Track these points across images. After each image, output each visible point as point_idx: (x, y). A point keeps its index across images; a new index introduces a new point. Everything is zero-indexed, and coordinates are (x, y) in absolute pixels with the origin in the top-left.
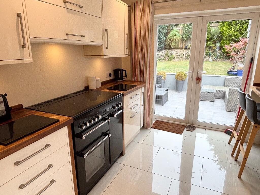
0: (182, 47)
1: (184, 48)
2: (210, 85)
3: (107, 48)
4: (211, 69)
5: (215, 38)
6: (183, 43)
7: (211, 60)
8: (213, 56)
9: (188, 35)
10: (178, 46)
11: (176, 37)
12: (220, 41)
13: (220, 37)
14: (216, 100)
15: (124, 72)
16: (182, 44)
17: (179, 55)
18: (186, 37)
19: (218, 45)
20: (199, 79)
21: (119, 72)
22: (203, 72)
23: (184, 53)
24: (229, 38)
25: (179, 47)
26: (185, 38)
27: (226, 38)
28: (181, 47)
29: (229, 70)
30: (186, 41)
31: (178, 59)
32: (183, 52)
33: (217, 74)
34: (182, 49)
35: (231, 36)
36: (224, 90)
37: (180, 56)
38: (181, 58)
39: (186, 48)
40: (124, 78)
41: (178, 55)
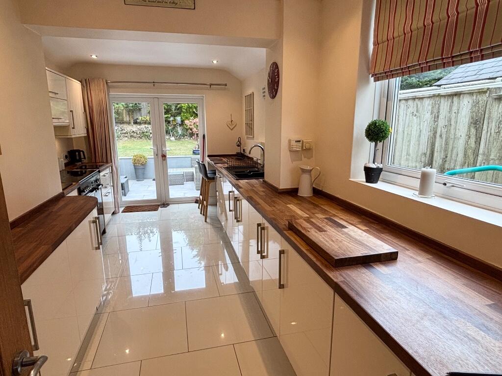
0: (130, 121)
1: (132, 122)
2: (177, 168)
3: (73, 128)
4: (175, 150)
5: (173, 110)
6: (129, 114)
7: (173, 138)
8: (175, 133)
9: (136, 104)
10: (123, 118)
11: (117, 106)
12: (180, 114)
13: (178, 109)
14: (185, 182)
15: (82, 153)
16: (128, 116)
17: (127, 133)
18: (132, 106)
19: (179, 119)
20: (164, 156)
21: (77, 153)
22: (167, 149)
23: (134, 130)
24: (189, 110)
25: (125, 120)
26: (131, 108)
27: (186, 110)
28: (128, 120)
29: (194, 149)
30: (133, 112)
31: (126, 138)
32: (132, 128)
33: (183, 155)
34: (129, 123)
35: (191, 108)
36: (192, 171)
37: (129, 134)
38: (131, 136)
39: (136, 123)
40: (82, 160)
41: (125, 132)
